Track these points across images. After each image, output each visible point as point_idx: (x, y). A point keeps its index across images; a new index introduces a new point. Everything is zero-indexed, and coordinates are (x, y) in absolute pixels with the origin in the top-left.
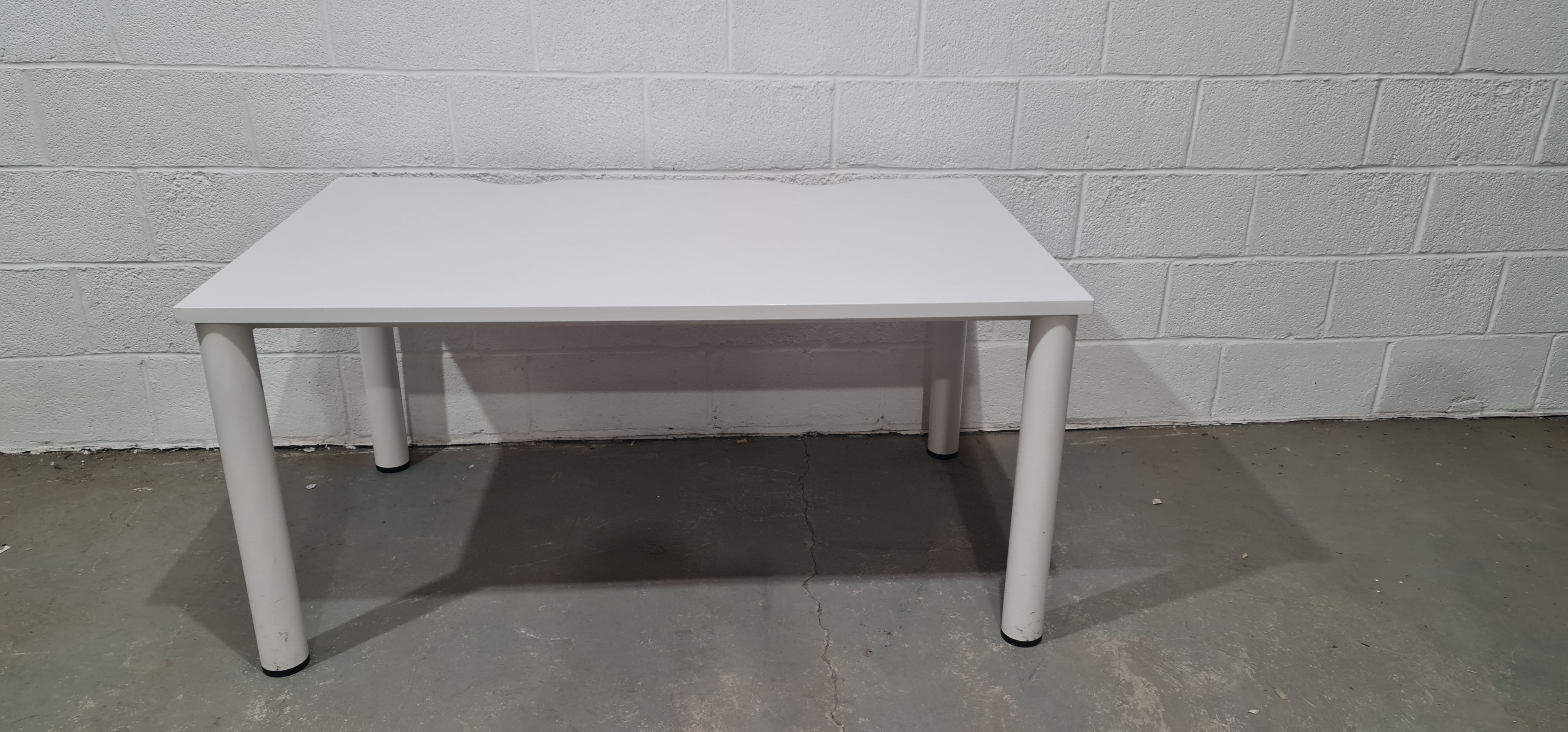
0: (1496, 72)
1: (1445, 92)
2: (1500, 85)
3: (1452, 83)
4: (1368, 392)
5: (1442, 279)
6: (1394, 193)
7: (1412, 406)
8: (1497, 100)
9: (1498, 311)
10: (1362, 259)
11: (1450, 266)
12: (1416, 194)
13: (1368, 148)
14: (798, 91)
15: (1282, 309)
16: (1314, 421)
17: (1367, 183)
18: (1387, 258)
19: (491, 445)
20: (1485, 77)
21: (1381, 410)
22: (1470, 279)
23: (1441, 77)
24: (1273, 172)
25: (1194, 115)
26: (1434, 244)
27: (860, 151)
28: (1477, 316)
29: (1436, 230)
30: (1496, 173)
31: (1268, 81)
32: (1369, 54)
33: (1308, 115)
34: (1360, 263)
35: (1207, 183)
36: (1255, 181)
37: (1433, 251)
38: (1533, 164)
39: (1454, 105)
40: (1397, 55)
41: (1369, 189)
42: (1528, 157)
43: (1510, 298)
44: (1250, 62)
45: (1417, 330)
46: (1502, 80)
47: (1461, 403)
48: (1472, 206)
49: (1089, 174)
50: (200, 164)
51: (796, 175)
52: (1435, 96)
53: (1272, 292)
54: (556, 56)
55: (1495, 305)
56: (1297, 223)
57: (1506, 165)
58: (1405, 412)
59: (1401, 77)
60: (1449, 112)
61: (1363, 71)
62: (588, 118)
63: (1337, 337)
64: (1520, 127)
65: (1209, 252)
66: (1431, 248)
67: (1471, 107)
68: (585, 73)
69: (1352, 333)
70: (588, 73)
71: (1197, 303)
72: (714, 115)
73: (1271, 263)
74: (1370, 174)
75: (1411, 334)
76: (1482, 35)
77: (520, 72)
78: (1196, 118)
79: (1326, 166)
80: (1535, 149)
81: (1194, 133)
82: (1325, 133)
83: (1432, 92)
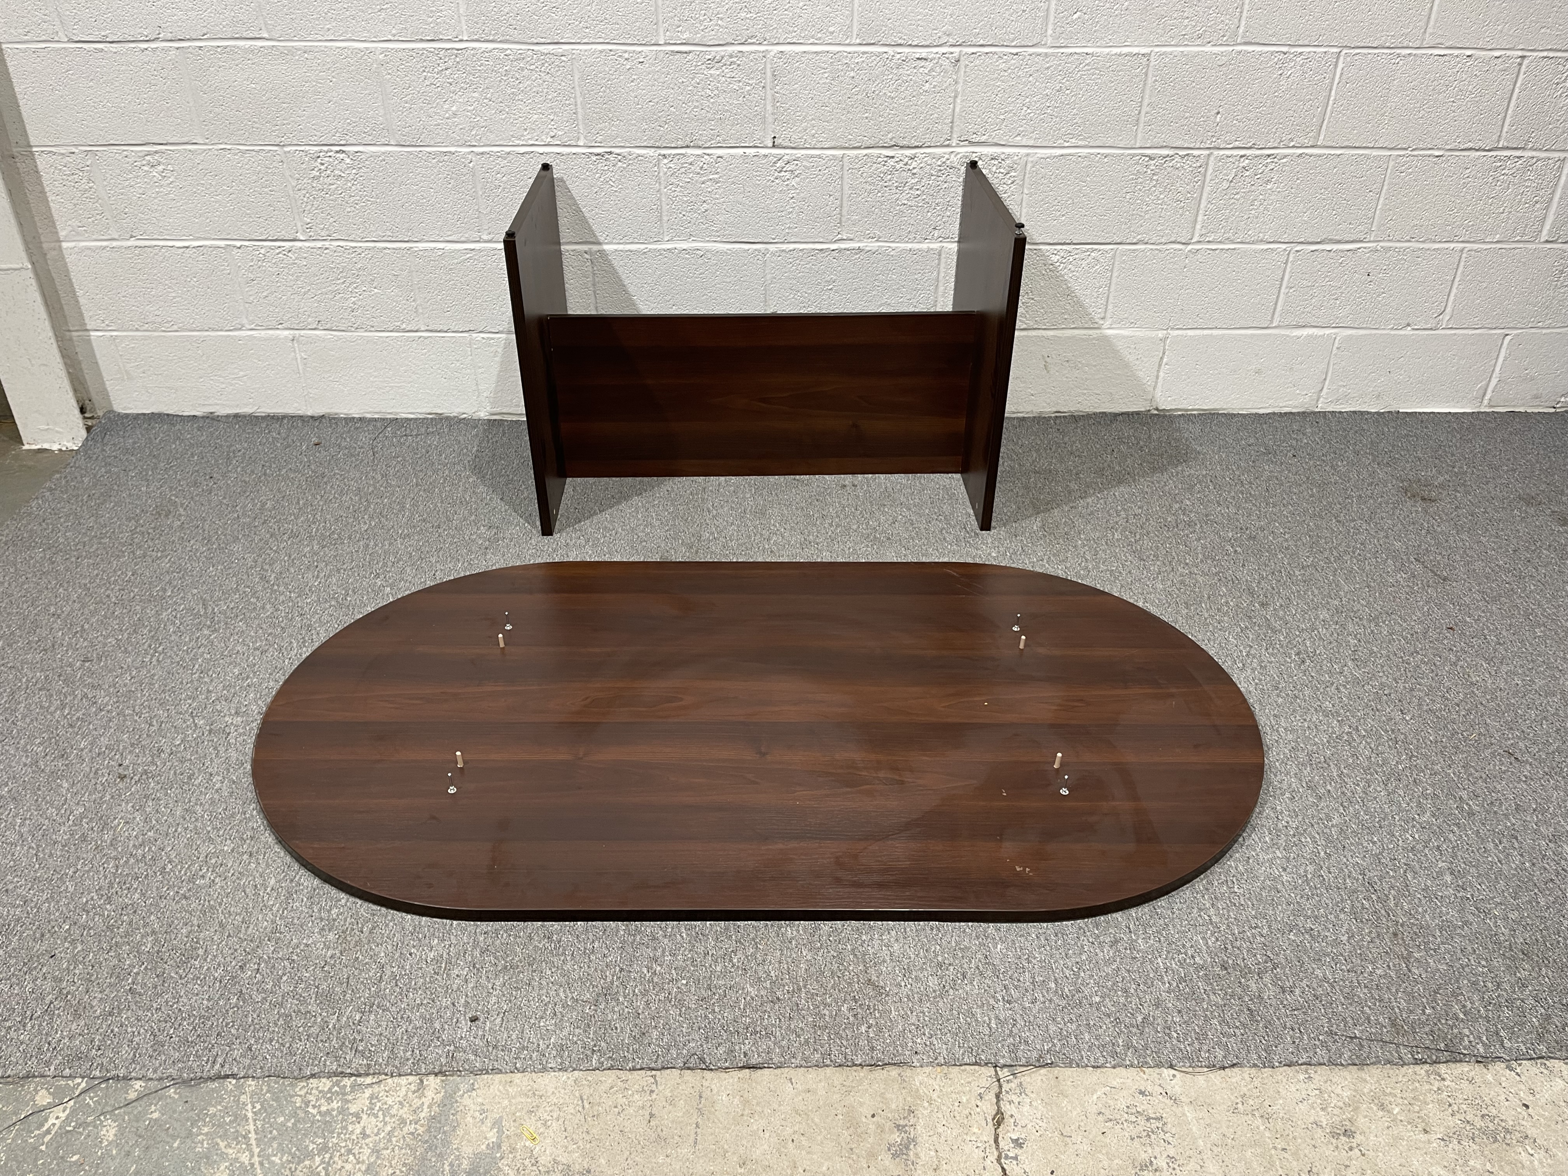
10: (1489, 246)
14: (923, 63)
25: (1331, 90)
49: (1216, 152)
50: (342, 142)
78: (1333, 92)
81: (1329, 108)
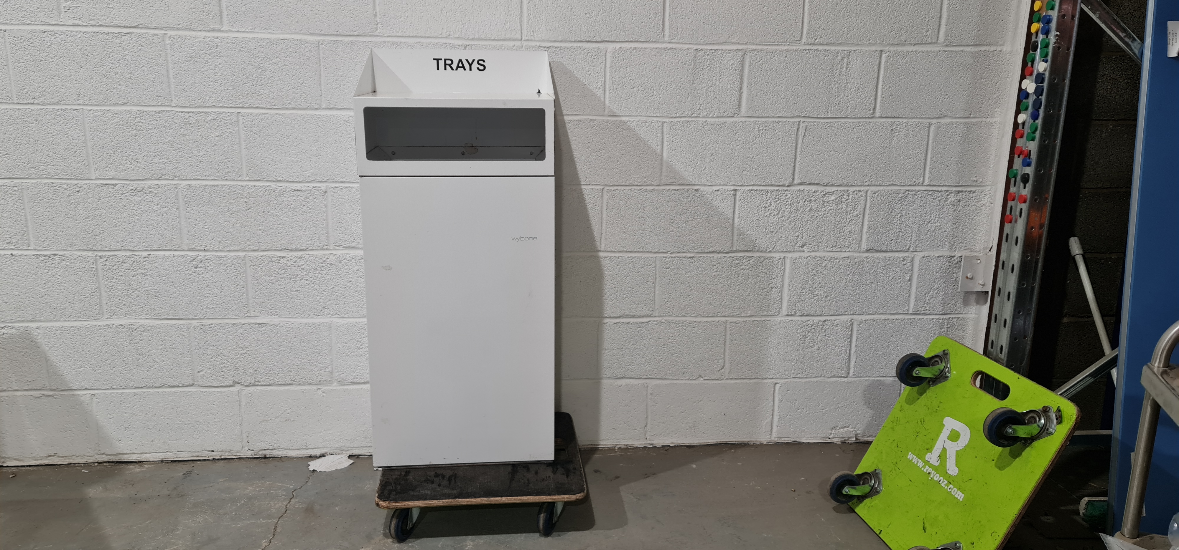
0: (821, 185)
1: (786, 199)
2: (827, 194)
3: (790, 192)
4: (766, 421)
5: (807, 335)
6: (760, 271)
7: (801, 432)
8: (826, 205)
9: (855, 359)
11: (812, 326)
12: (777, 272)
13: (735, 238)
15: (690, 357)
16: (726, 444)
17: (738, 263)
18: (763, 319)
19: (61, 466)
20: (813, 188)
21: (778, 436)
22: (829, 335)
23: (781, 188)
24: (668, 255)
26: (797, 309)
27: (351, 237)
28: (839, 364)
29: (796, 298)
30: (834, 257)
31: (653, 189)
32: (724, 172)
33: (687, 214)
34: (744, 323)
35: (620, 262)
36: (656, 261)
37: (798, 314)
38: (862, 251)
39: (794, 208)
40: (745, 173)
41: (741, 268)
42: (857, 246)
43: (861, 350)
44: (638, 176)
45: (795, 374)
46: (827, 191)
47: (839, 430)
48: (821, 281)
51: (303, 254)
52: (779, 202)
53: (680, 344)
54: (108, 168)
55: (852, 355)
56: (692, 292)
57: (841, 251)
58: (797, 437)
59: (751, 188)
60: (791, 213)
61: (722, 184)
62: (135, 213)
63: (736, 379)
64: (847, 224)
65: (628, 313)
66: (795, 312)
67: (807, 210)
68: (131, 180)
69: (746, 375)
70: (133, 180)
71: (624, 352)
72: (234, 210)
73: (677, 322)
74: (740, 257)
75: (791, 377)
76: (806, 158)
77: (79, 179)
79: (707, 251)
80: (861, 240)
82: (702, 228)
83: (775, 198)
